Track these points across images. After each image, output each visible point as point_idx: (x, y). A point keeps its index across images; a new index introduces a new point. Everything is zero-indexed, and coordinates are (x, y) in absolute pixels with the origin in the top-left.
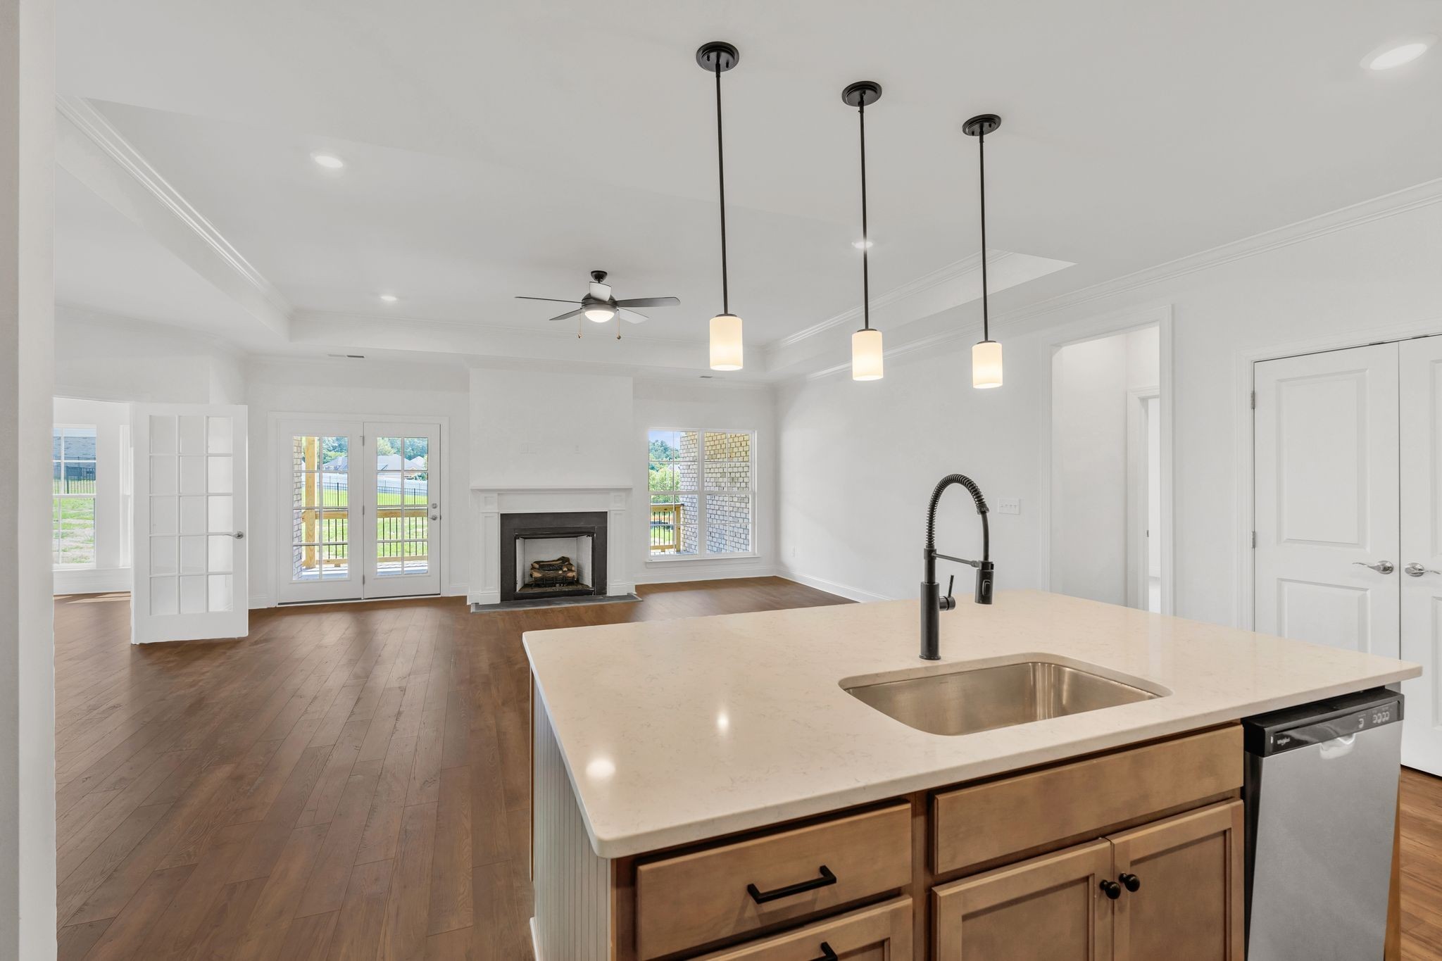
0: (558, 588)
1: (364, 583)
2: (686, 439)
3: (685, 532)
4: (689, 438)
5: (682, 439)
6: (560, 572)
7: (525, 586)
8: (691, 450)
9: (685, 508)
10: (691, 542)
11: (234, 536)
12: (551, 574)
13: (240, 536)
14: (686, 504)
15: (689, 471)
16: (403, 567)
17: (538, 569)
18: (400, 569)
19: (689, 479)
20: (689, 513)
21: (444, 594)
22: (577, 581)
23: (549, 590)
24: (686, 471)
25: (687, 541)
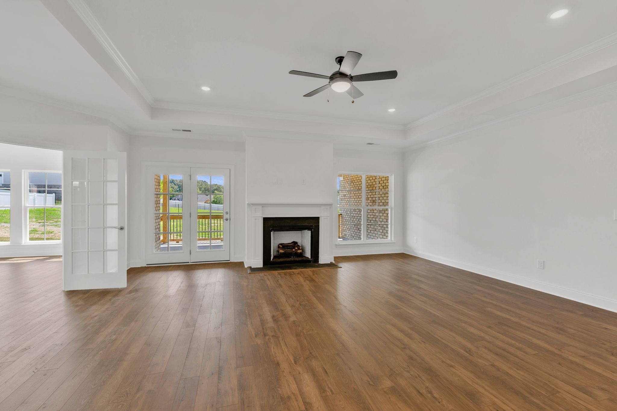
0: (292, 259)
1: (190, 254)
2: (343, 182)
3: (342, 228)
4: (345, 181)
5: (341, 182)
6: (294, 250)
7: (275, 257)
8: (346, 187)
9: (342, 216)
10: (346, 233)
11: (118, 229)
12: (289, 251)
13: (122, 229)
14: (343, 214)
15: (345, 197)
16: (211, 243)
17: (282, 248)
18: (209, 245)
19: (345, 202)
20: (345, 218)
21: (232, 261)
22: (301, 255)
23: (288, 259)
24: (343, 198)
25: (344, 232)
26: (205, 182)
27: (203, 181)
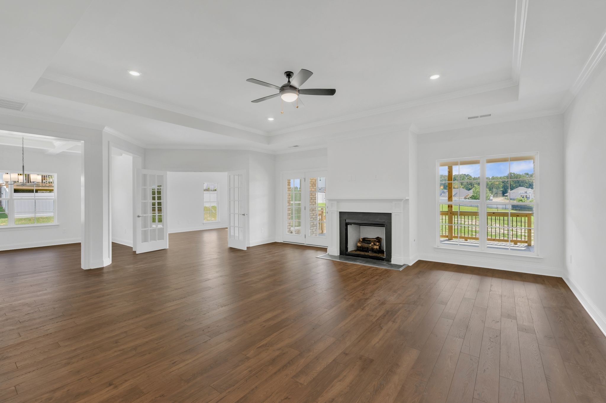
0: (373, 254)
6: (370, 245)
12: (366, 245)
23: (366, 254)
26: (468, 176)
27: (466, 174)
